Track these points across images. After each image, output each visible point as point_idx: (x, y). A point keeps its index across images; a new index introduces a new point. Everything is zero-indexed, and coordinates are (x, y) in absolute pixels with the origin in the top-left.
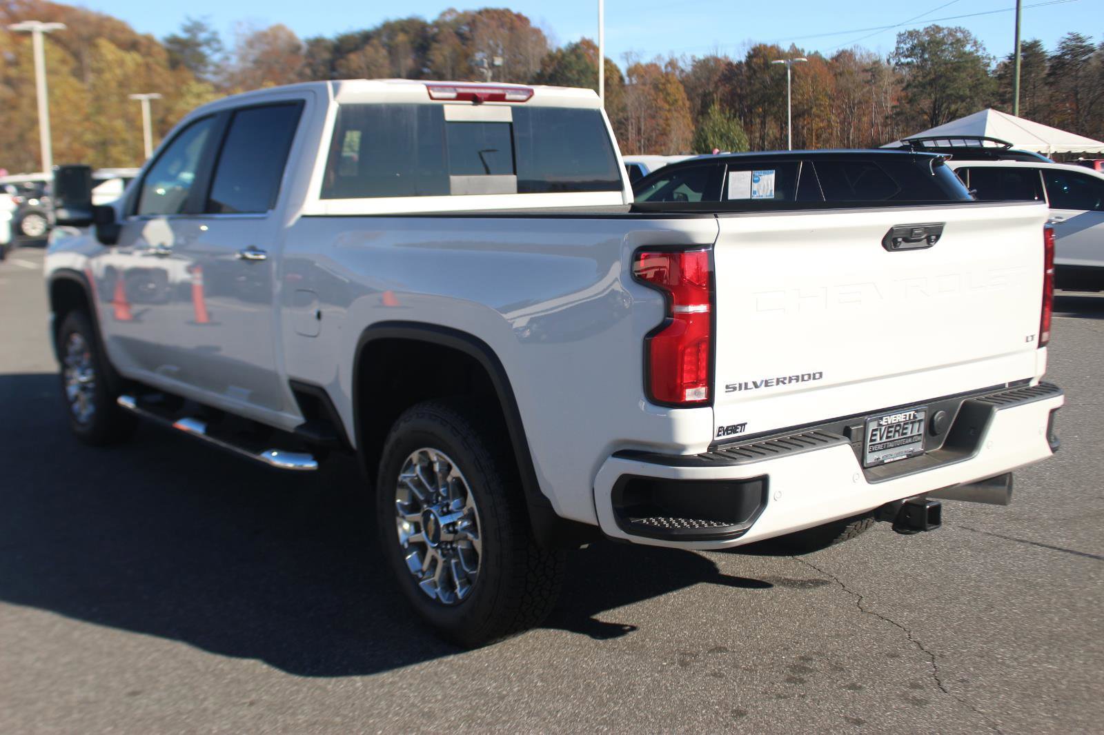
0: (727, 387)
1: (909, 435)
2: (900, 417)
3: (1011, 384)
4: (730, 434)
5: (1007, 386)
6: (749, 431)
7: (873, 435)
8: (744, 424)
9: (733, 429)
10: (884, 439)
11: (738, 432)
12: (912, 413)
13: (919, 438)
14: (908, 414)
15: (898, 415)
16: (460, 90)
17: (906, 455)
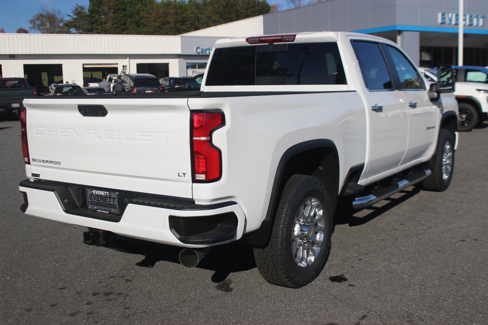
2: (103, 193)
4: (35, 177)
7: (90, 196)
9: (37, 175)
10: (96, 200)
11: (38, 177)
12: (108, 193)
13: (115, 207)
14: (106, 192)
15: (100, 192)
16: (261, 39)
17: (108, 212)
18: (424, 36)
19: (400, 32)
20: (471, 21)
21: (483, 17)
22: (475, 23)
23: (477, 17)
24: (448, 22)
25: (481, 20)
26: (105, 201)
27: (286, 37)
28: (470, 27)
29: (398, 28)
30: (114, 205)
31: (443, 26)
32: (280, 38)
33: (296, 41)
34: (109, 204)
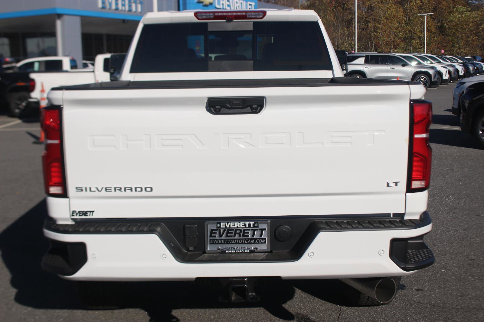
0: (77, 188)
1: (250, 237)
2: (241, 225)
3: (395, 215)
4: (82, 216)
5: (392, 216)
6: (95, 216)
7: (211, 233)
8: (93, 212)
9: (85, 213)
10: (223, 237)
11: (87, 216)
12: (252, 223)
13: (264, 241)
14: (247, 223)
15: (236, 223)
16: (216, 14)
17: (249, 251)
18: (85, 21)
19: (59, 16)
20: (130, 6)
21: (141, 3)
22: (134, 9)
23: (135, 2)
24: (108, 6)
25: (139, 6)
26: (243, 236)
27: (252, 13)
28: (129, 13)
29: (59, 11)
30: (262, 239)
31: (103, 10)
32: (244, 14)
33: (265, 19)
34: (251, 239)
